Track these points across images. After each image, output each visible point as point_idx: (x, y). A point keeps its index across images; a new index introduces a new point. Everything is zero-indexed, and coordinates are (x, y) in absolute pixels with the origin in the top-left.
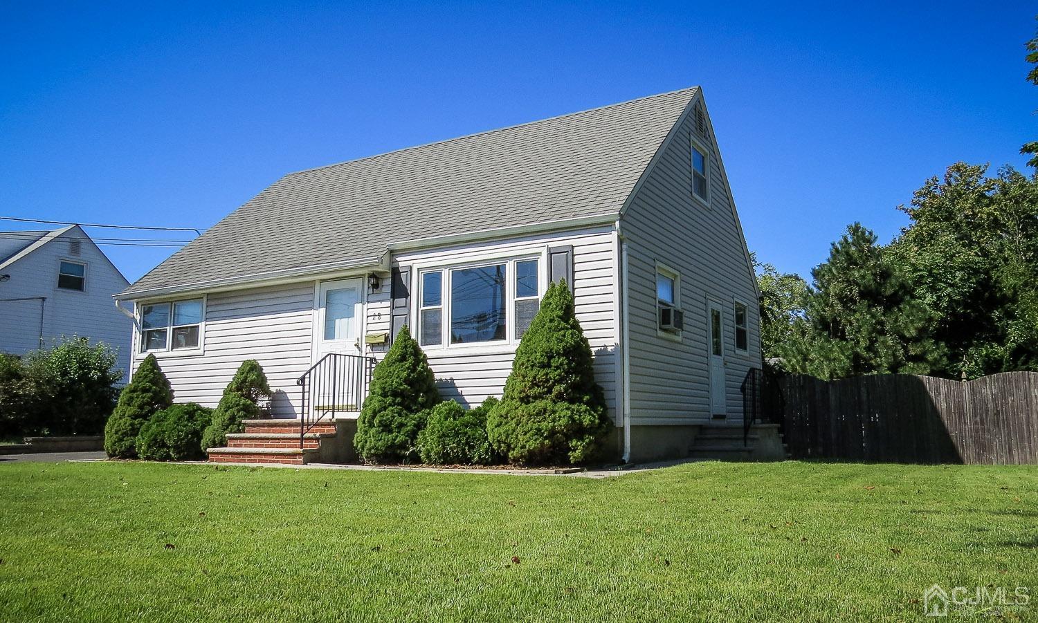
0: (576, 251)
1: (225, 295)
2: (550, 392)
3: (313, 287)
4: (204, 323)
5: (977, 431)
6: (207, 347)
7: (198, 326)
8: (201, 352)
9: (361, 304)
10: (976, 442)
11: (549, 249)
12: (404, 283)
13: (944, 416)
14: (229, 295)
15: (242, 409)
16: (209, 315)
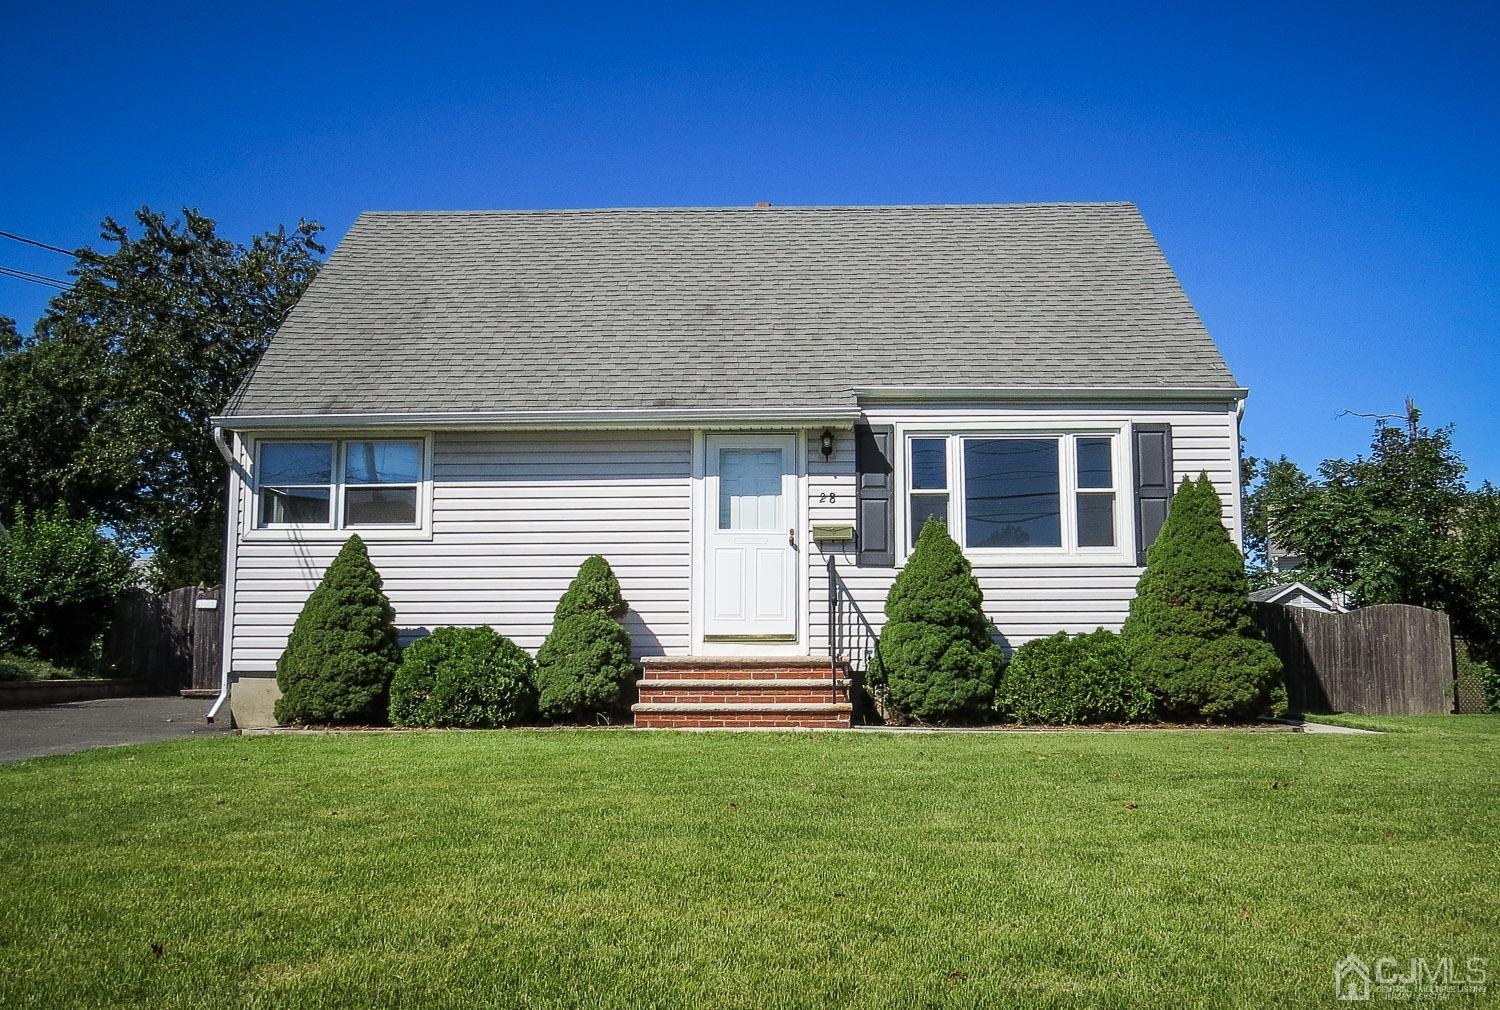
0: (1175, 431)
1: (485, 438)
2: (1233, 624)
3: (690, 441)
4: (428, 484)
5: (1348, 675)
6: (438, 527)
7: (415, 488)
8: (425, 534)
9: (794, 477)
10: (1346, 688)
11: (1134, 426)
12: (881, 450)
13: (1313, 657)
14: (491, 438)
15: (616, 640)
16: (441, 471)
